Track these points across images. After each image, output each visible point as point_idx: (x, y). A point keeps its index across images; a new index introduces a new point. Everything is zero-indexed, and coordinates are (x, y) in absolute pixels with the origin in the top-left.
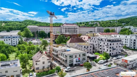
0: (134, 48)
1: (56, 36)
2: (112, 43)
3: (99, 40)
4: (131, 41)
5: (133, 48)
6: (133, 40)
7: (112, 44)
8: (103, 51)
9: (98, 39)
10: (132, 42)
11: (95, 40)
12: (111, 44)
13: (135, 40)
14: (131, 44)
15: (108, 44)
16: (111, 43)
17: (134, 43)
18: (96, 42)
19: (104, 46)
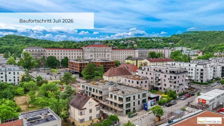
0: (202, 81)
1: (81, 64)
2: (177, 76)
3: (157, 71)
4: (197, 71)
5: (200, 81)
6: (200, 70)
7: (177, 78)
8: (163, 87)
9: (154, 70)
10: (198, 73)
11: (150, 70)
12: (175, 78)
13: (202, 70)
14: (197, 75)
15: (171, 77)
16: (175, 76)
17: (202, 74)
18: (152, 74)
19: (165, 80)
